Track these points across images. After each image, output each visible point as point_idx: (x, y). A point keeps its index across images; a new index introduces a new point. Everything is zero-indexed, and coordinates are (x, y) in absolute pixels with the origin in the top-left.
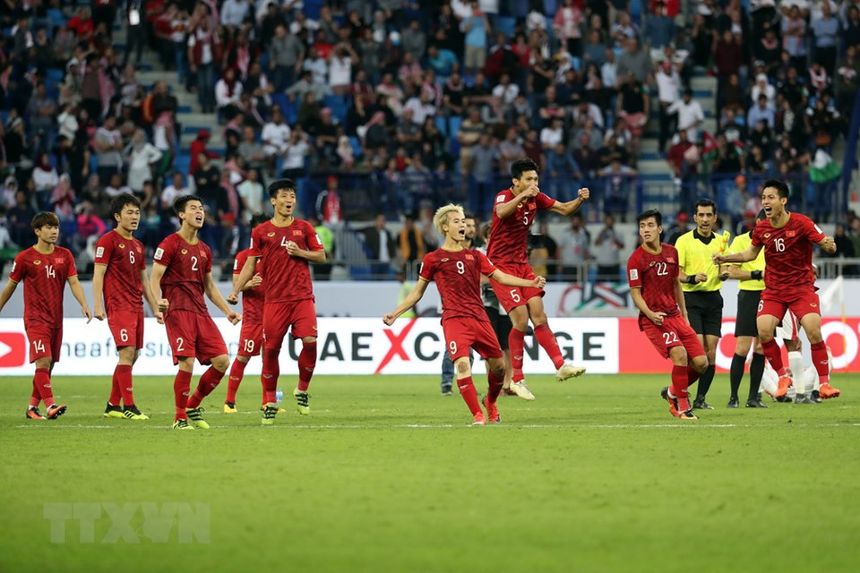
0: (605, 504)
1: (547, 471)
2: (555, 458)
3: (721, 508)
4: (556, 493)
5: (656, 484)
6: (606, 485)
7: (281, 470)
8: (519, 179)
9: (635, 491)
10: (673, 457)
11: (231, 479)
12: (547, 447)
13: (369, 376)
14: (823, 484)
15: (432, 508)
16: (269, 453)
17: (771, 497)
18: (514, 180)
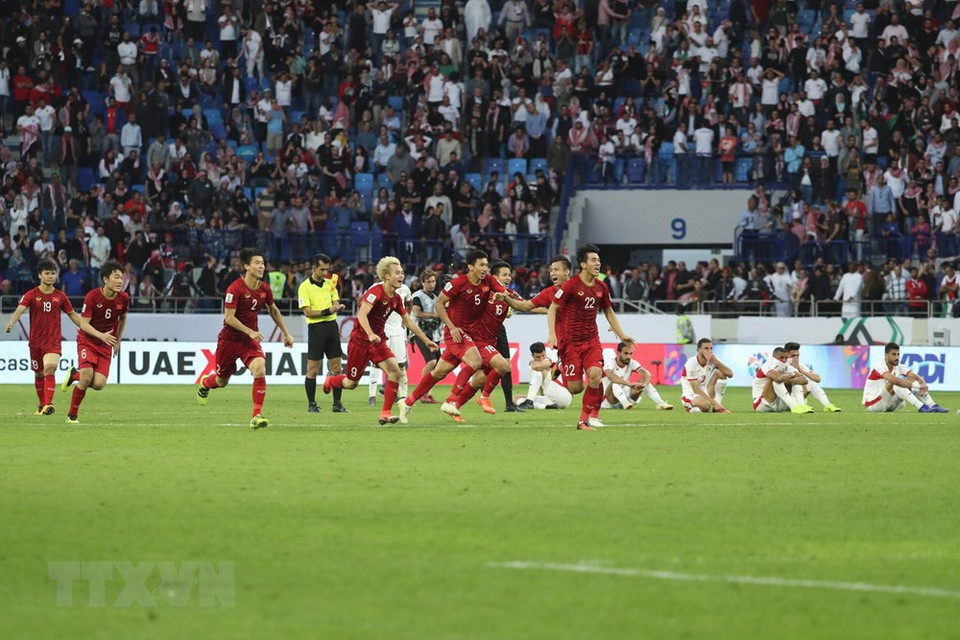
0: (378, 486)
1: (331, 461)
2: (337, 450)
3: (466, 490)
4: (339, 477)
5: (416, 471)
6: (377, 472)
7: (126, 458)
8: (474, 265)
9: (399, 476)
10: (428, 450)
11: (88, 465)
12: (330, 442)
13: (191, 385)
14: (544, 471)
15: (244, 489)
16: (117, 446)
17: (504, 482)
18: (469, 266)
